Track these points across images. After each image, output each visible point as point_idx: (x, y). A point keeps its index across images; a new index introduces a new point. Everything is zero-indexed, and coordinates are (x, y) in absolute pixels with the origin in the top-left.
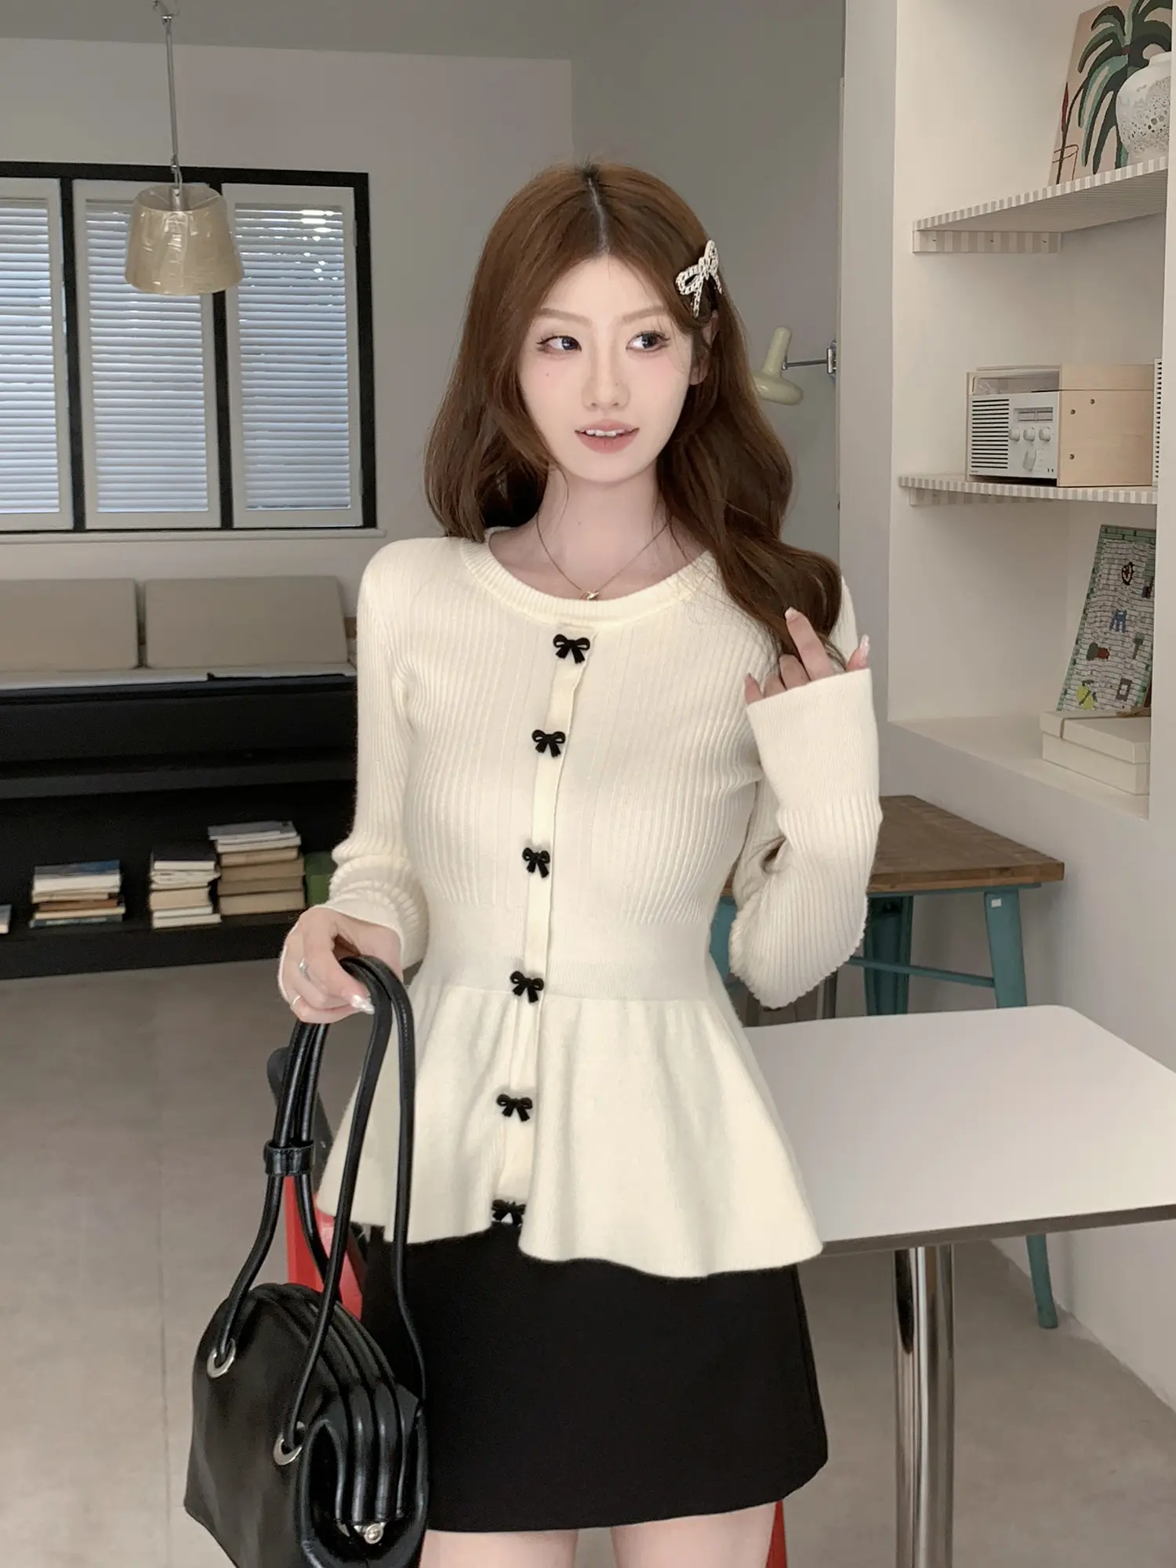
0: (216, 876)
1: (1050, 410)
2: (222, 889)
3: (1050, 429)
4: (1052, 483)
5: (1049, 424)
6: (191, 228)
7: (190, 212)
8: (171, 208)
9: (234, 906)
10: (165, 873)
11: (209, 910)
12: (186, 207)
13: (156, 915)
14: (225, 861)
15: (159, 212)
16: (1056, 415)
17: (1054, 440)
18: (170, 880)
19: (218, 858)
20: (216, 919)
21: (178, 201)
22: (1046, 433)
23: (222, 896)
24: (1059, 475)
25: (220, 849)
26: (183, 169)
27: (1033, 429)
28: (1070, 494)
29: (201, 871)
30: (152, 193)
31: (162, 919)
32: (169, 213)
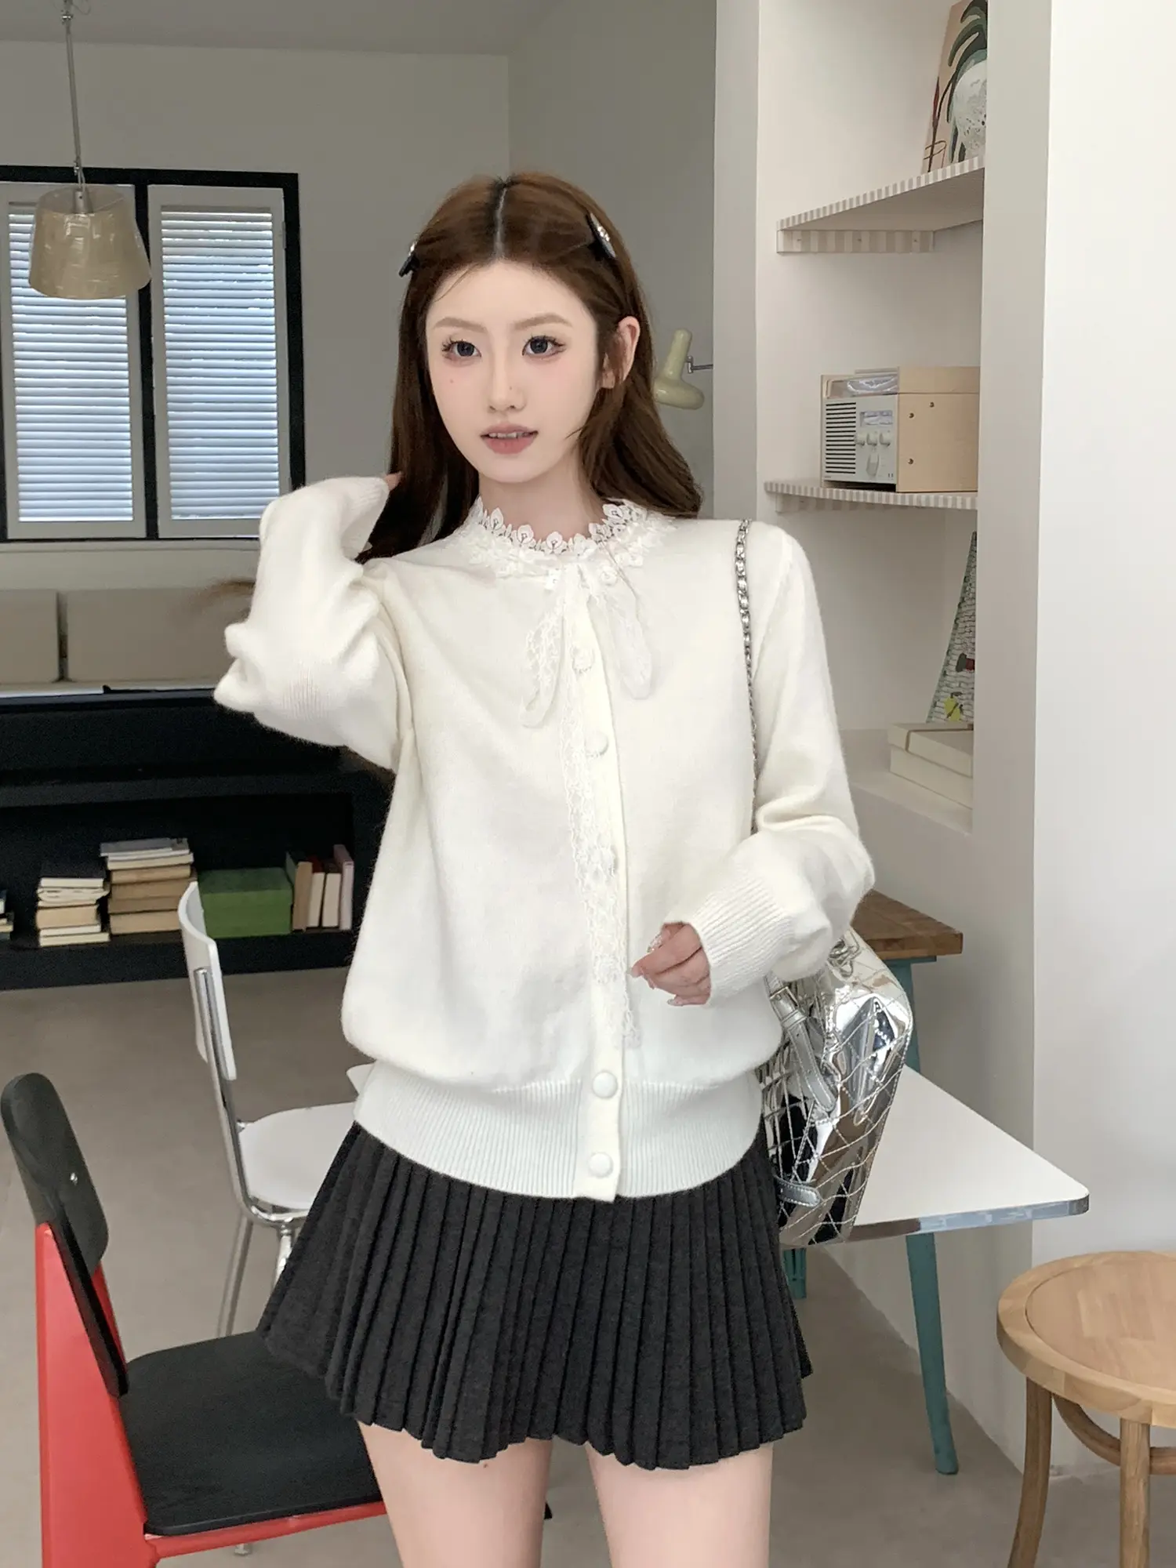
0: (105, 893)
2: (111, 908)
4: (892, 488)
6: (94, 232)
7: (92, 215)
8: (75, 211)
9: (123, 925)
10: (53, 891)
11: (98, 928)
12: (90, 209)
13: (42, 933)
14: (116, 878)
15: (61, 215)
18: (57, 897)
19: (107, 876)
20: (104, 938)
21: (81, 203)
23: (114, 914)
25: (110, 866)
26: (86, 171)
29: (90, 889)
30: (56, 196)
31: (48, 938)
32: (72, 216)
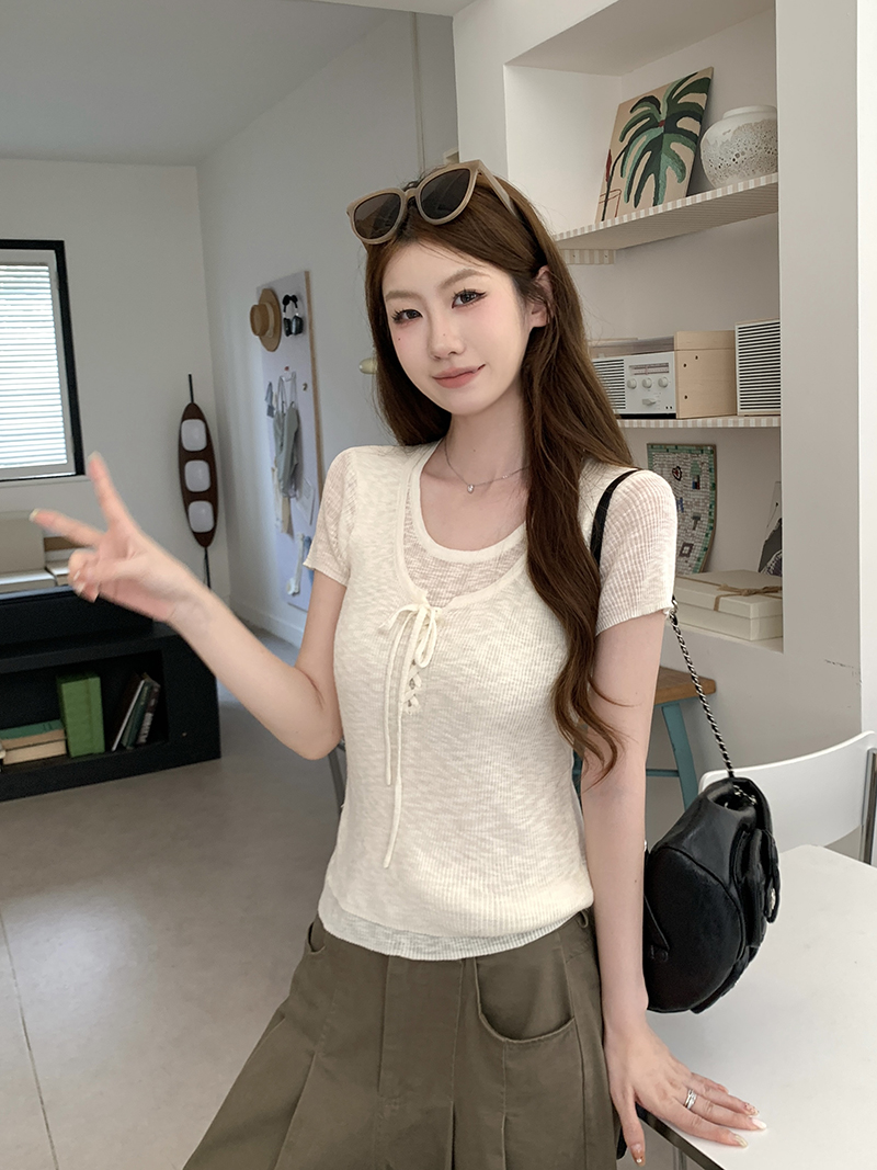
1: (667, 365)
3: (669, 378)
4: (672, 416)
5: (665, 375)
16: (672, 368)
17: (672, 387)
22: (665, 382)
24: (678, 410)
27: (653, 379)
28: (690, 423)
